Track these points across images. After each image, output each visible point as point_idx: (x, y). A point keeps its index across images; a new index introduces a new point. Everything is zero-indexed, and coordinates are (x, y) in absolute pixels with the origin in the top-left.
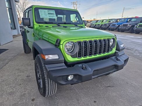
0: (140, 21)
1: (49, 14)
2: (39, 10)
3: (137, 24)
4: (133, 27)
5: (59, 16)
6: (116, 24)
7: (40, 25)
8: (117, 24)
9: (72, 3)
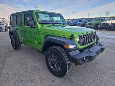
0: (88, 21)
1: (45, 17)
2: (38, 14)
3: (86, 23)
4: (84, 25)
5: (52, 18)
6: (72, 23)
7: (42, 25)
8: (74, 23)
9: (35, 7)
